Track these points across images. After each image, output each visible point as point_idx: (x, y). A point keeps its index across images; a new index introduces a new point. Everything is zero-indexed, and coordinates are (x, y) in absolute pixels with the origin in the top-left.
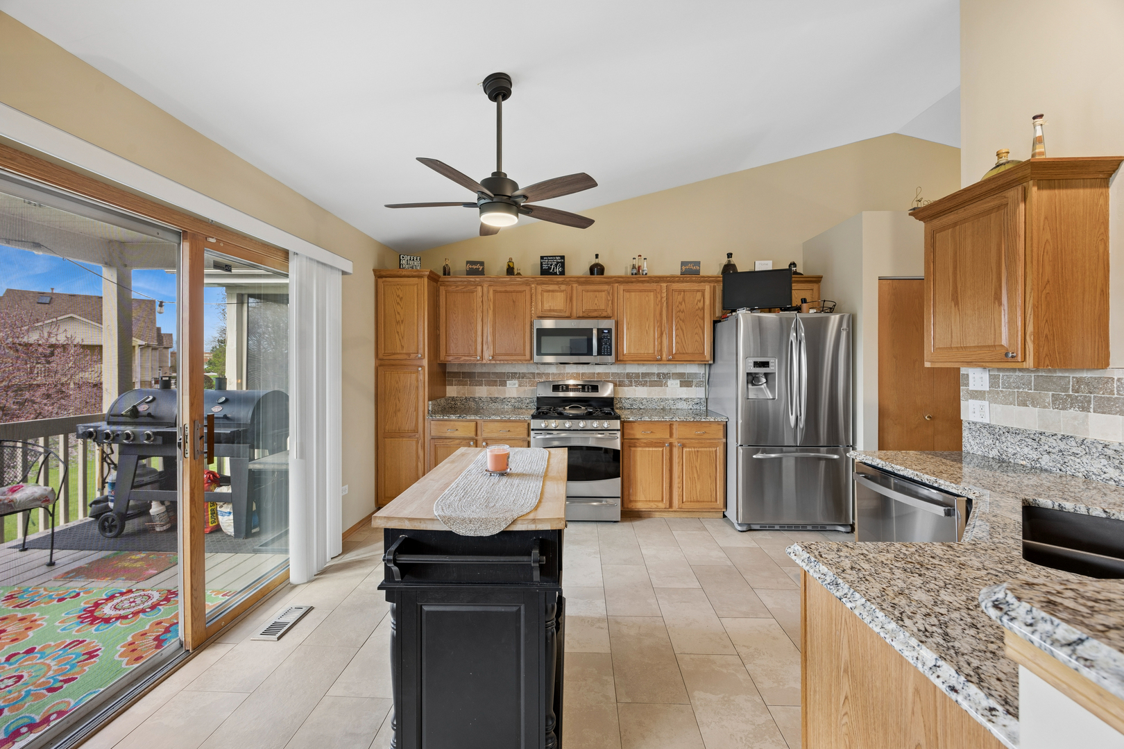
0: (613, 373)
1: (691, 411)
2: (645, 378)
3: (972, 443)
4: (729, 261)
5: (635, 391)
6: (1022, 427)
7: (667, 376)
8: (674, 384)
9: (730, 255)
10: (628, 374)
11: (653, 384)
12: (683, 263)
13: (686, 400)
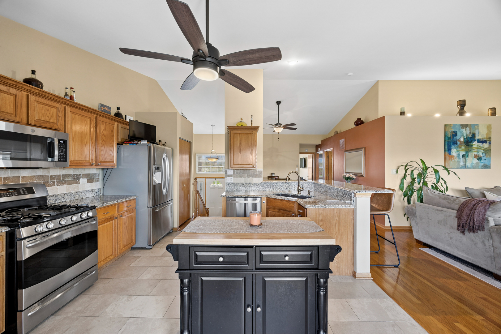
0: (38, 177)
1: (93, 198)
2: (65, 178)
3: (229, 188)
4: (118, 111)
5: (57, 189)
6: (241, 182)
7: (79, 176)
8: (83, 181)
9: (118, 108)
10: (51, 176)
11: (70, 183)
12: (102, 105)
13: (91, 191)
